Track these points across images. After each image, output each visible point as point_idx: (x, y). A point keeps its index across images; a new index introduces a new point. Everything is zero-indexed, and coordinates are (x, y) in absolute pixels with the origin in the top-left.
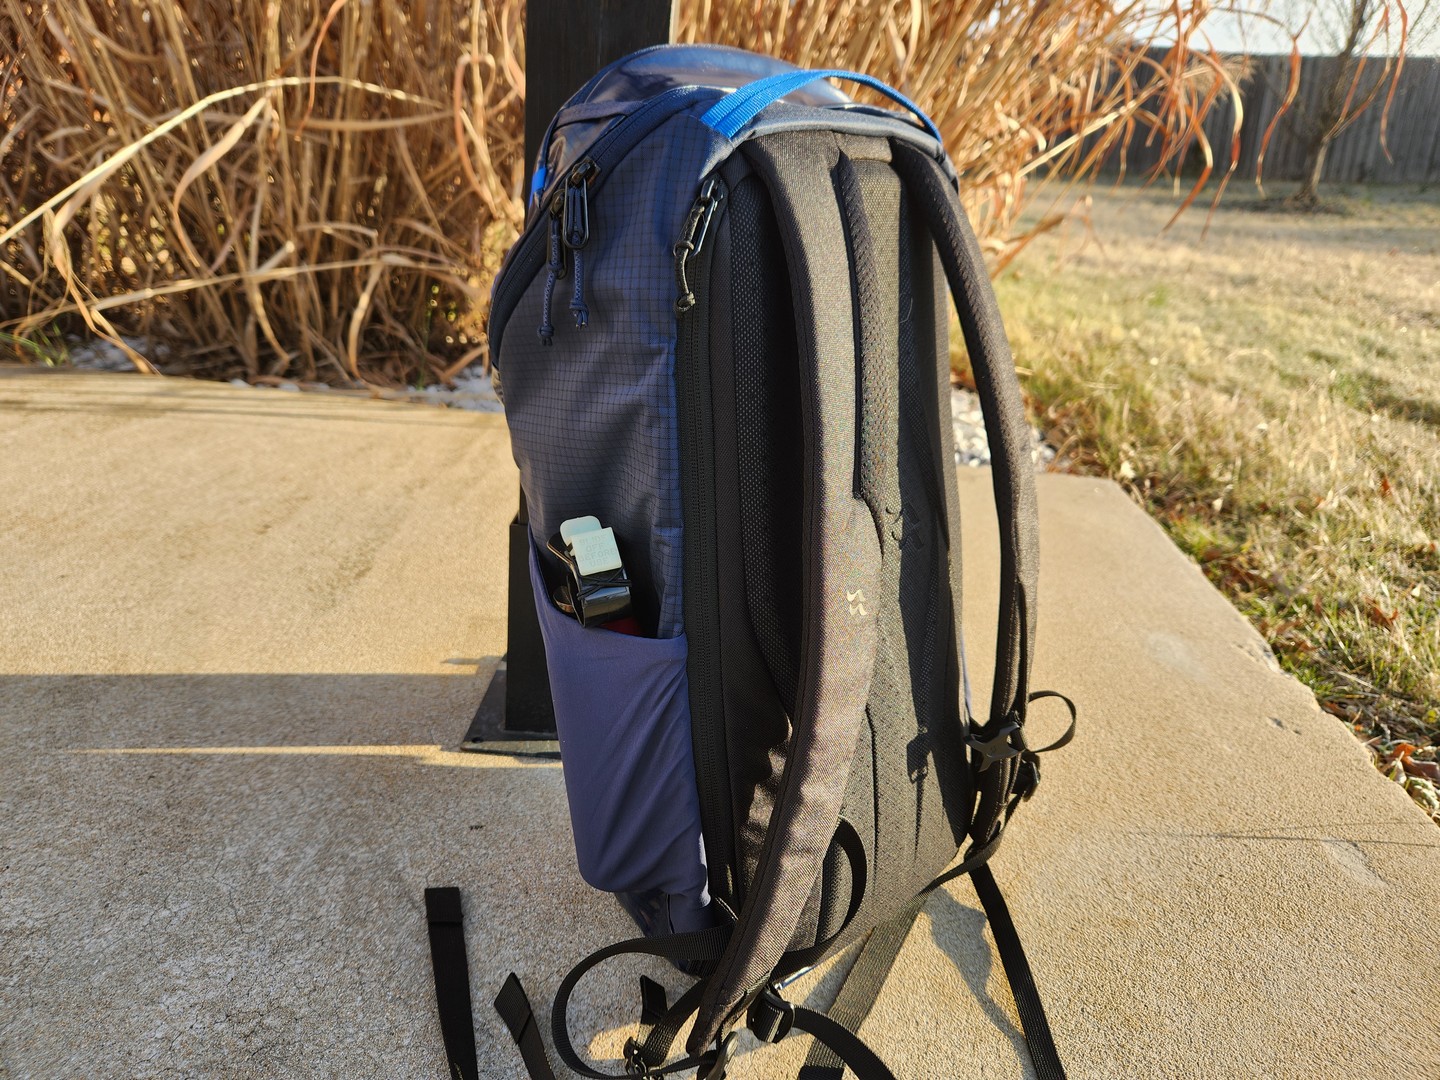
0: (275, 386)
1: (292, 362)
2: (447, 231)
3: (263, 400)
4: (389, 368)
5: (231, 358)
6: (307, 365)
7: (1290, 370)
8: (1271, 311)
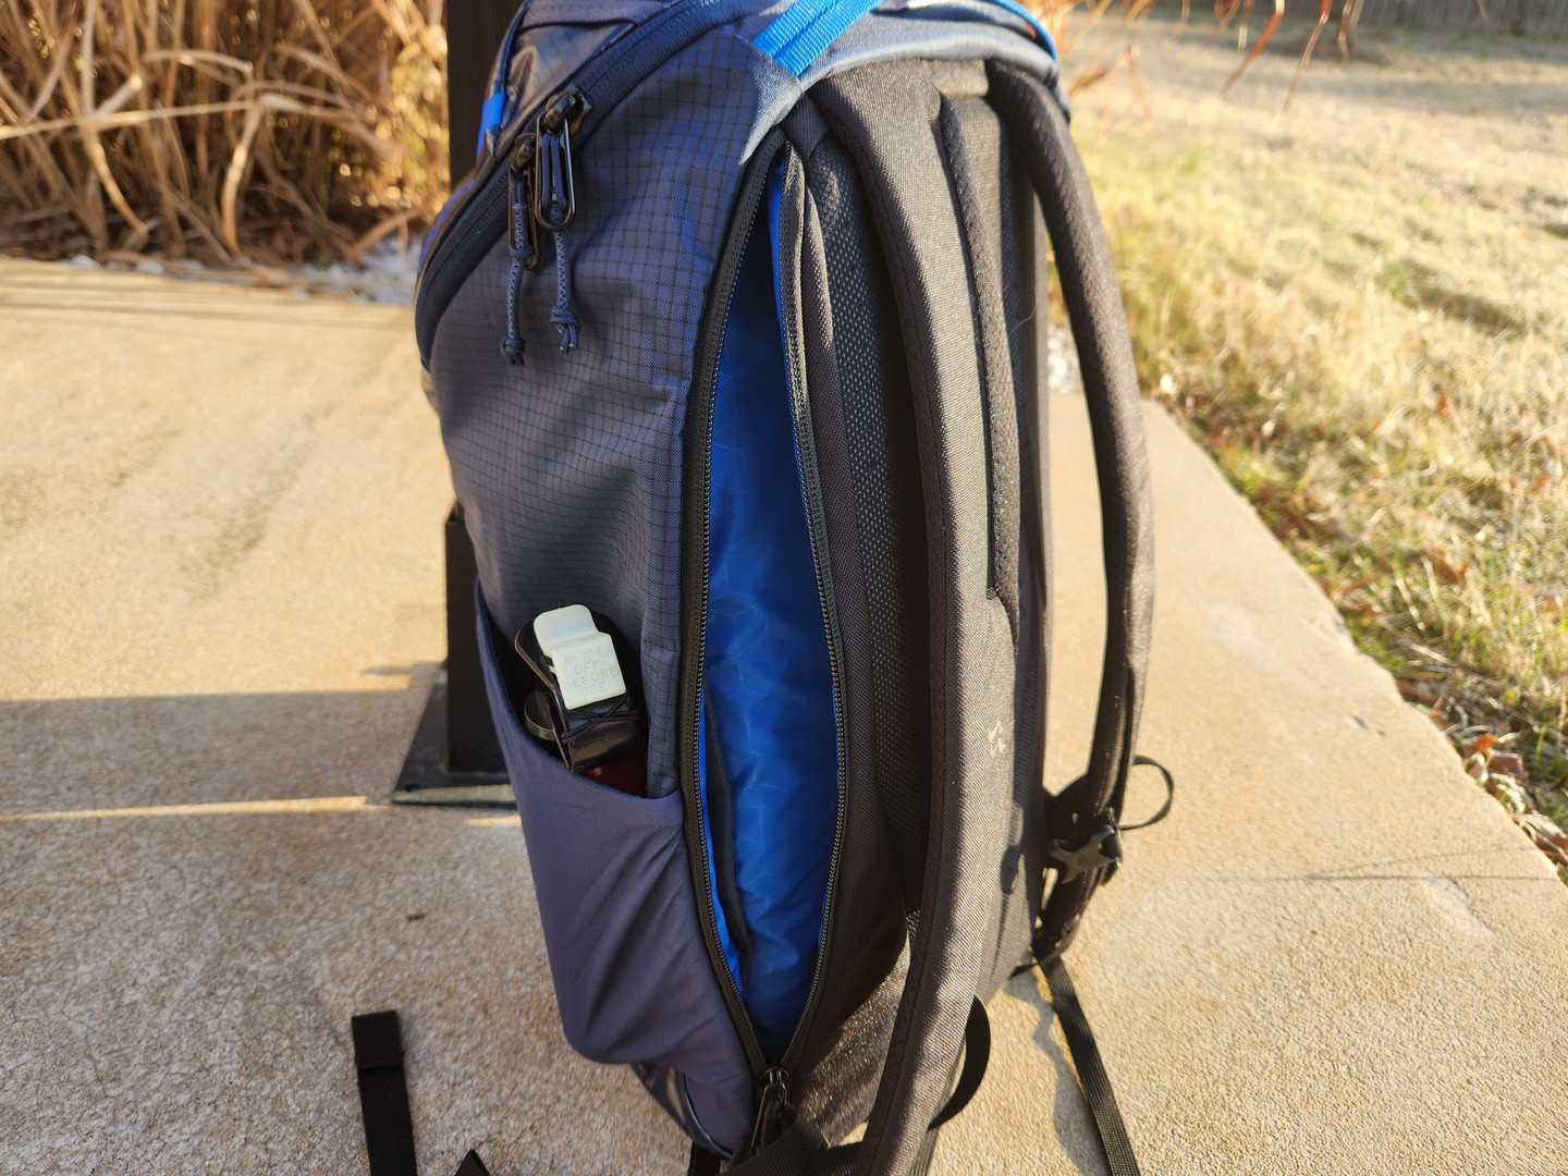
0: (132, 266)
1: (152, 233)
2: (345, 63)
3: (113, 289)
4: (279, 241)
5: (71, 226)
6: (171, 236)
7: (1334, 256)
8: (1310, 183)
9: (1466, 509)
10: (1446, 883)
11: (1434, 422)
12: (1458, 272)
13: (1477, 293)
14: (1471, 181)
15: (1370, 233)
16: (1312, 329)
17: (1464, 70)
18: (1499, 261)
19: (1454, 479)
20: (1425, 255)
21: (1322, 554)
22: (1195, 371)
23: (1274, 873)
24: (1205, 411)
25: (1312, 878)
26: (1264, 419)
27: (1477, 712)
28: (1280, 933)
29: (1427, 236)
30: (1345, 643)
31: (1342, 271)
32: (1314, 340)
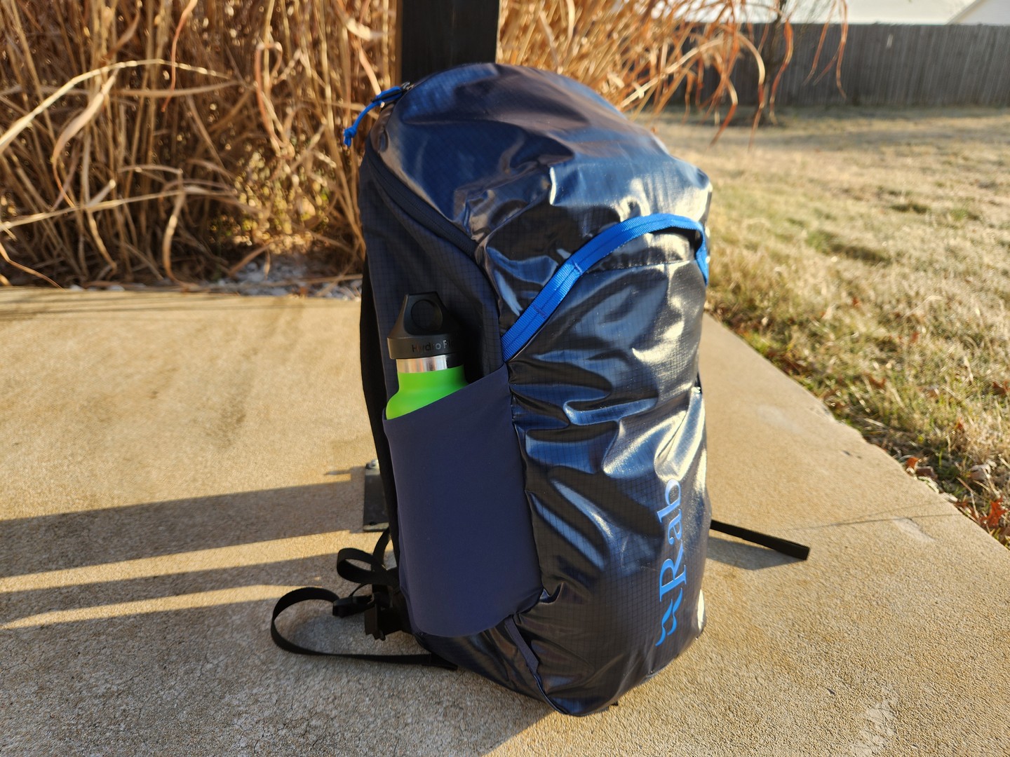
7: (779, 231)
8: (758, 193)
9: (877, 352)
10: (906, 520)
11: (853, 311)
12: (849, 235)
13: (861, 245)
14: (846, 186)
15: (797, 217)
16: (777, 269)
17: (830, 126)
18: (869, 227)
19: (868, 339)
20: (829, 227)
21: (808, 381)
22: (719, 295)
23: (820, 523)
24: (729, 315)
25: (839, 525)
26: (762, 317)
27: (904, 449)
28: (830, 549)
29: (828, 217)
30: (831, 418)
31: (787, 239)
32: (780, 274)
